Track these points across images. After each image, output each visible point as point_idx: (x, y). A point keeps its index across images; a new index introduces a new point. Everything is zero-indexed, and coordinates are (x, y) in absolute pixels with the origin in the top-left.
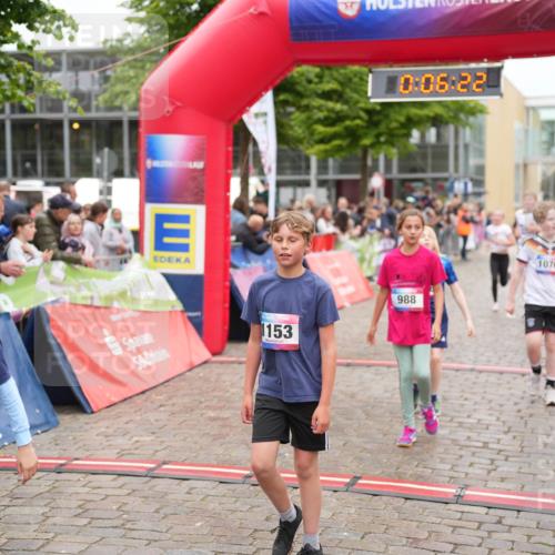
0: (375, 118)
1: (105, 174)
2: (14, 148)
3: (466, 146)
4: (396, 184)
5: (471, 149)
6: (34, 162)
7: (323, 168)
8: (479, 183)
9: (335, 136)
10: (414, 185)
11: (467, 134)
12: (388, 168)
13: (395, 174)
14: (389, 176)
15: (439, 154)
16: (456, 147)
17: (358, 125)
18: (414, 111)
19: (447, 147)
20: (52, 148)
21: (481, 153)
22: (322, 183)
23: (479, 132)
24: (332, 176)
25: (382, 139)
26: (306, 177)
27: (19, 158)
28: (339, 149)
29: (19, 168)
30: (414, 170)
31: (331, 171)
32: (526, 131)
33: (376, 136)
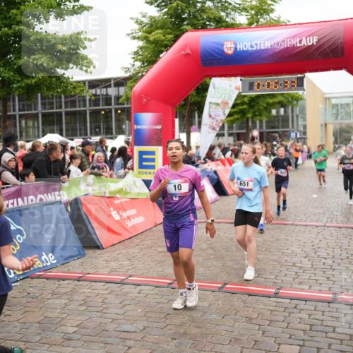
0: (252, 104)
1: (127, 133)
2: (90, 122)
3: (297, 116)
4: (265, 134)
5: (299, 117)
6: (100, 128)
7: (230, 128)
10: (273, 134)
11: (297, 110)
12: (261, 127)
13: (264, 129)
14: (261, 131)
15: (285, 120)
16: (293, 117)
17: (245, 109)
18: (271, 101)
19: (288, 116)
20: (108, 122)
21: (305, 119)
22: (230, 135)
23: (303, 110)
24: (235, 131)
25: (257, 113)
26: (223, 132)
27: (93, 127)
28: (238, 119)
29: (93, 131)
30: (274, 128)
31: (234, 129)
32: (326, 109)
33: (254, 112)
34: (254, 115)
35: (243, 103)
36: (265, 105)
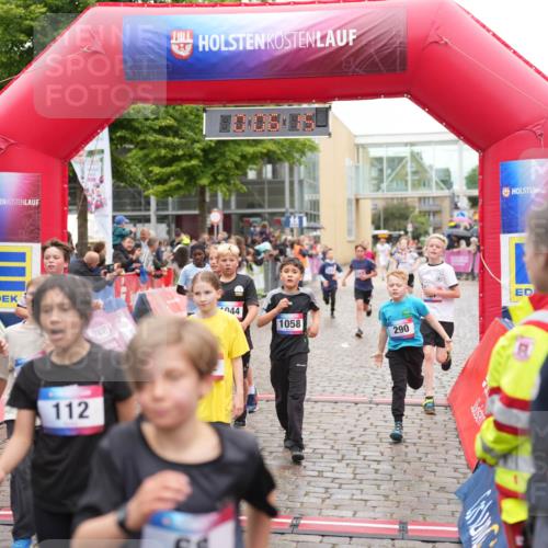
0: (211, 156)
3: (301, 182)
4: (233, 217)
5: (305, 183)
7: (162, 205)
8: (314, 217)
9: (173, 174)
10: (252, 219)
11: (301, 171)
12: (226, 204)
13: (233, 209)
14: (227, 212)
15: (276, 189)
16: (292, 183)
17: (193, 166)
18: (250, 150)
19: (283, 182)
21: (315, 189)
22: (161, 219)
23: (313, 168)
24: (171, 212)
25: (220, 178)
26: (147, 213)
28: (178, 188)
30: (251, 206)
31: (170, 207)
32: (357, 168)
33: (213, 175)
34: (215, 181)
35: (191, 156)
36: (238, 159)
